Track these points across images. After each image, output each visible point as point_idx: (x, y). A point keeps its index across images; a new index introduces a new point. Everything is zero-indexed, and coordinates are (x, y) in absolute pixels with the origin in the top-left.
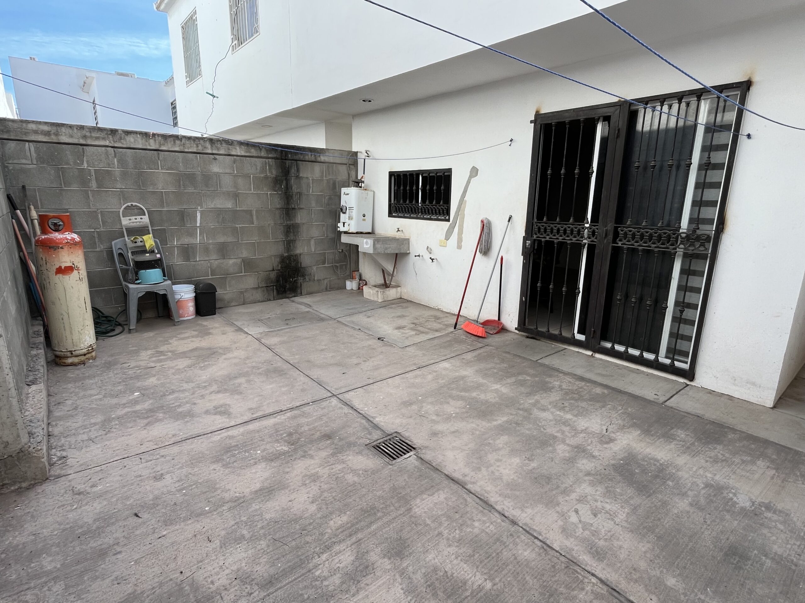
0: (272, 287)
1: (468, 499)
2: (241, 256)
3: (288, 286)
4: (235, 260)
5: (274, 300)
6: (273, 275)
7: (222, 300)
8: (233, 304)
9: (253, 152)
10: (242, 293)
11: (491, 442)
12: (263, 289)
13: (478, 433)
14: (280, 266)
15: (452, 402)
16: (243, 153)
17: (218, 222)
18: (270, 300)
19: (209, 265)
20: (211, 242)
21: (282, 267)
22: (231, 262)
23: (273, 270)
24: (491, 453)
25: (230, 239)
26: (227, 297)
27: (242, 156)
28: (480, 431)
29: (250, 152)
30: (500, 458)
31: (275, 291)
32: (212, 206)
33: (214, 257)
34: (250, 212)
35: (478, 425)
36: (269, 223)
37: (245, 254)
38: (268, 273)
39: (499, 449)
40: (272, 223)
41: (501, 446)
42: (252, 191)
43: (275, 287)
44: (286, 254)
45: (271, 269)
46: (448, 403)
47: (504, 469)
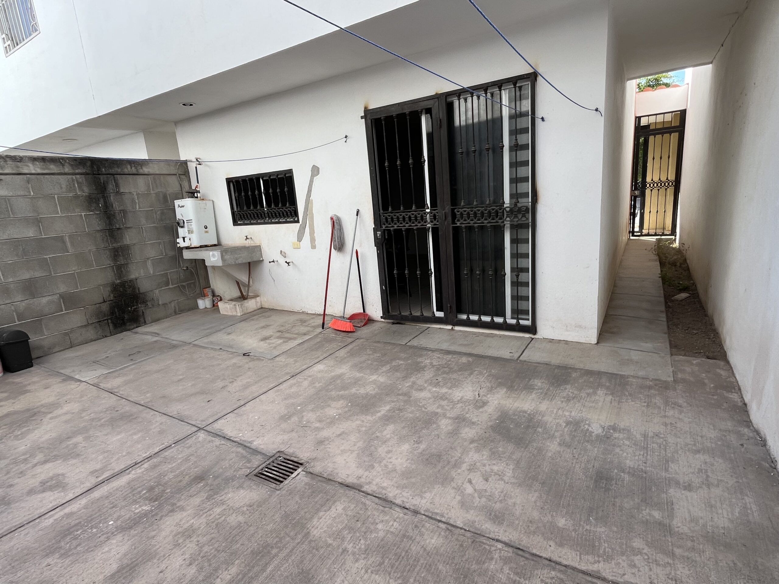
0: (106, 321)
1: (368, 502)
2: (58, 292)
3: (126, 317)
4: (50, 298)
5: (111, 335)
6: (105, 307)
7: (39, 348)
8: (57, 349)
9: (53, 168)
10: (67, 334)
11: (378, 434)
12: (94, 325)
13: (364, 429)
14: (112, 295)
15: (334, 404)
16: (39, 171)
17: (17, 255)
18: (106, 336)
19: (13, 308)
20: (11, 280)
21: (115, 297)
22: (44, 300)
23: (104, 302)
24: (380, 447)
25: (38, 274)
26: (46, 343)
27: (38, 174)
28: (366, 427)
29: (49, 169)
30: (390, 448)
31: (111, 325)
32: (5, 237)
33: (19, 298)
34: (61, 239)
35: (363, 421)
36: (89, 248)
37: (63, 288)
38: (98, 305)
39: (389, 440)
40: (94, 248)
41: (388, 436)
42: (60, 214)
43: (109, 321)
44: (118, 281)
45: (101, 300)
46: (329, 406)
47: (397, 459)
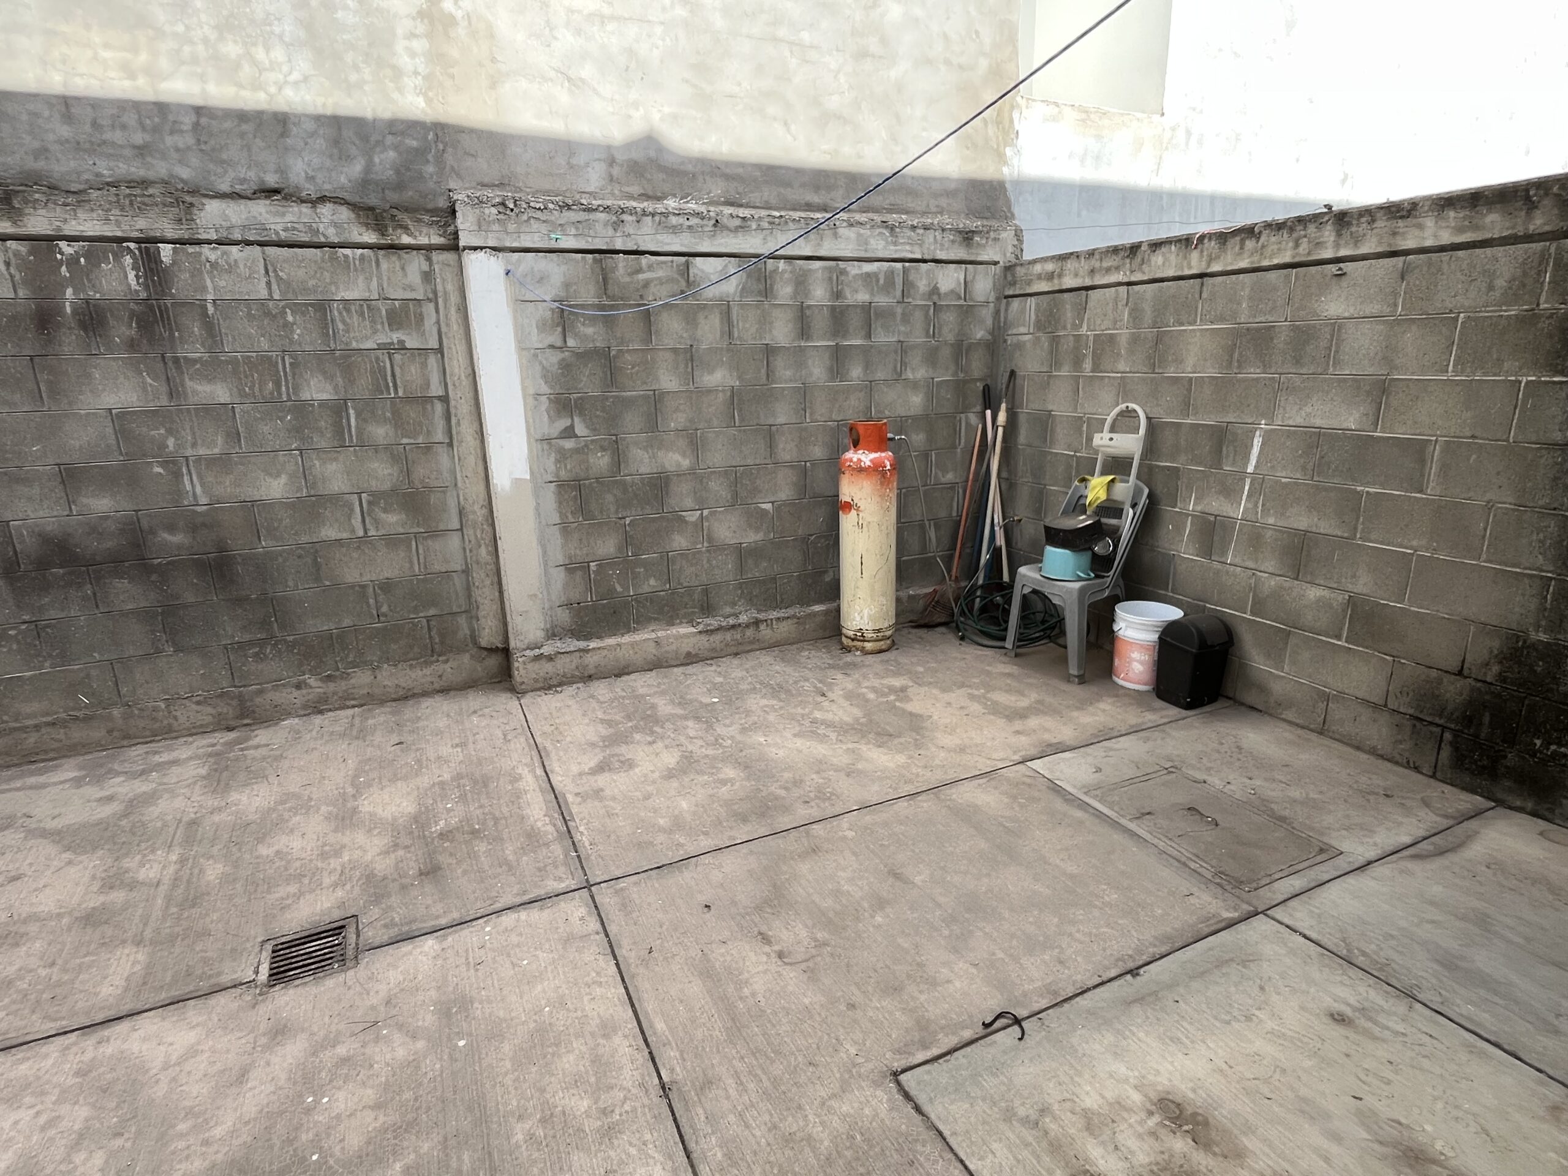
0: (1438, 730)
2: (1350, 587)
3: (1512, 758)
4: (1326, 593)
5: (1433, 776)
6: (1454, 691)
7: (1263, 689)
8: (1289, 715)
9: (1494, 223)
10: (1327, 698)
11: (119, 1142)
13: (182, 1127)
14: (1496, 669)
15: (371, 1121)
16: (1447, 237)
17: (1304, 468)
18: (1417, 769)
19: (1253, 581)
20: (1271, 521)
21: (1502, 678)
22: (1313, 593)
23: (1460, 673)
25: (1326, 526)
26: (1277, 688)
27: (1442, 249)
28: (182, 1136)
29: (1476, 228)
30: (52, 1132)
31: (1446, 753)
32: (1299, 421)
33: (1270, 565)
34: (1418, 450)
35: (206, 1143)
36: (1488, 496)
37: (1363, 584)
38: (1434, 673)
40: (1506, 500)
41: (79, 1158)
42: (1450, 375)
43: (1448, 736)
44: (1543, 637)
45: (1453, 664)
46: (378, 1106)
